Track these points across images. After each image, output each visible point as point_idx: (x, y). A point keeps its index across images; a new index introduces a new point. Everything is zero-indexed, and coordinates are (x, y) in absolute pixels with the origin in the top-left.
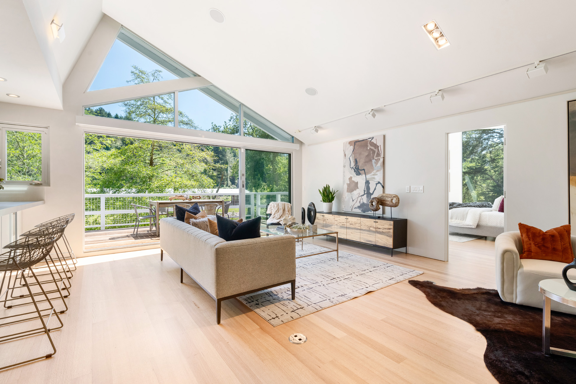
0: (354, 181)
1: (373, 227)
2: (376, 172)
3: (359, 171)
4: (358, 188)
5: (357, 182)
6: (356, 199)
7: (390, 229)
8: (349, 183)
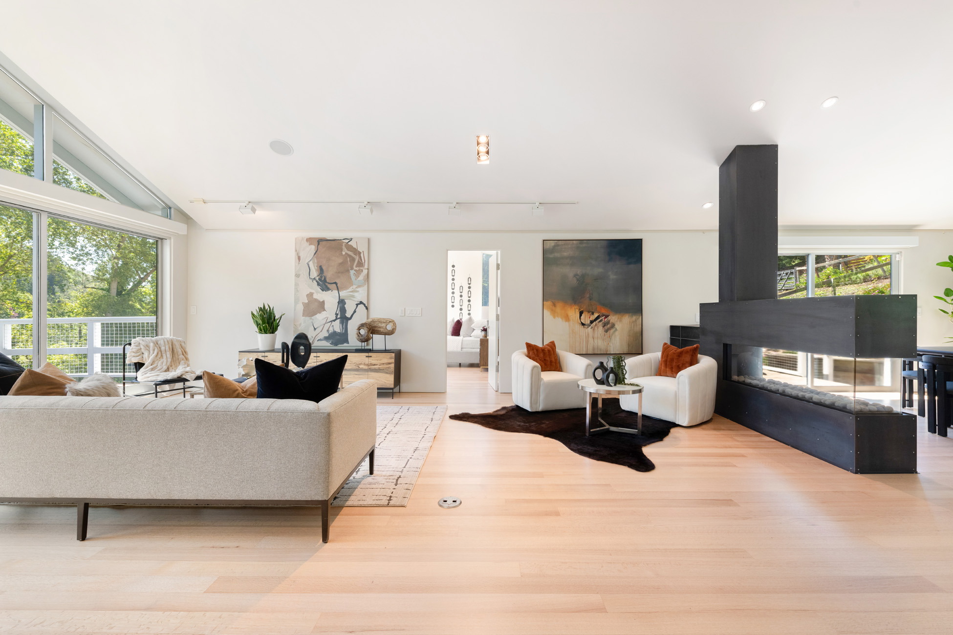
0: (316, 300)
1: (365, 364)
2: (356, 288)
3: (327, 284)
4: (324, 310)
5: (323, 302)
6: (321, 326)
7: (390, 363)
8: (307, 301)
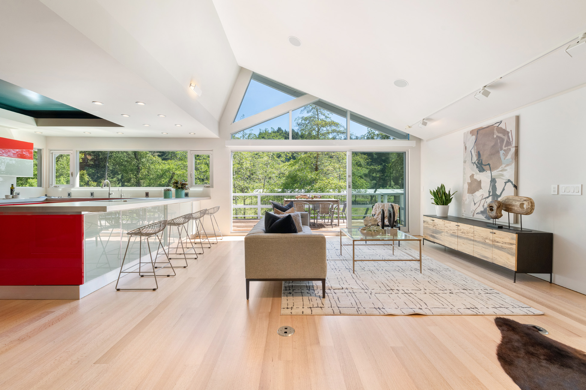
0: (476, 180)
1: (490, 240)
2: (505, 167)
3: (483, 166)
4: (481, 188)
5: (480, 181)
6: (478, 201)
7: (512, 244)
8: (470, 181)
